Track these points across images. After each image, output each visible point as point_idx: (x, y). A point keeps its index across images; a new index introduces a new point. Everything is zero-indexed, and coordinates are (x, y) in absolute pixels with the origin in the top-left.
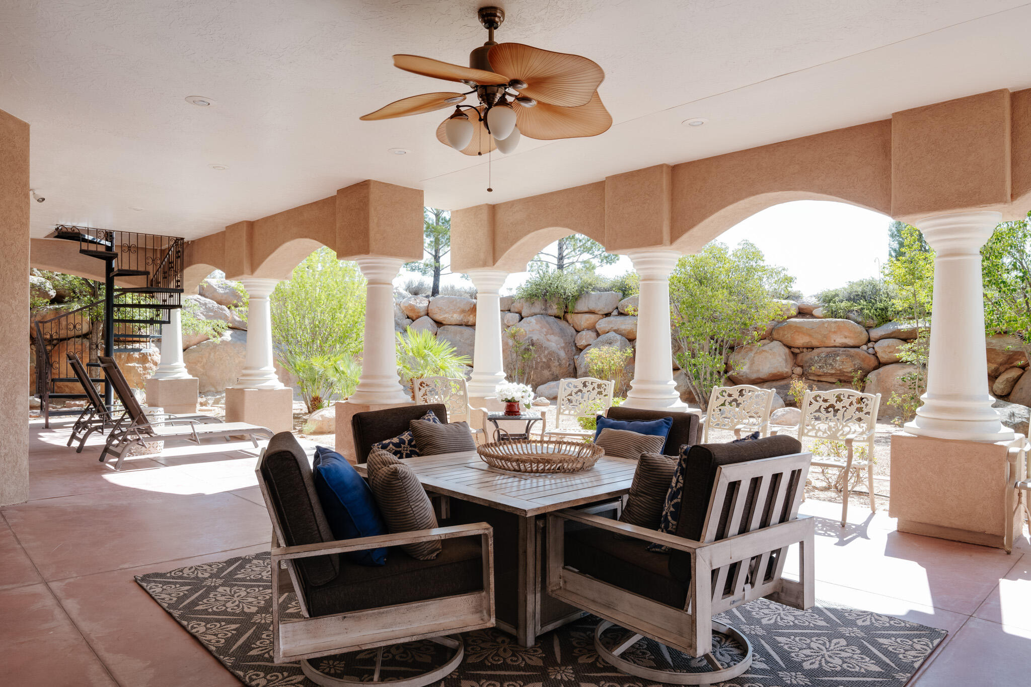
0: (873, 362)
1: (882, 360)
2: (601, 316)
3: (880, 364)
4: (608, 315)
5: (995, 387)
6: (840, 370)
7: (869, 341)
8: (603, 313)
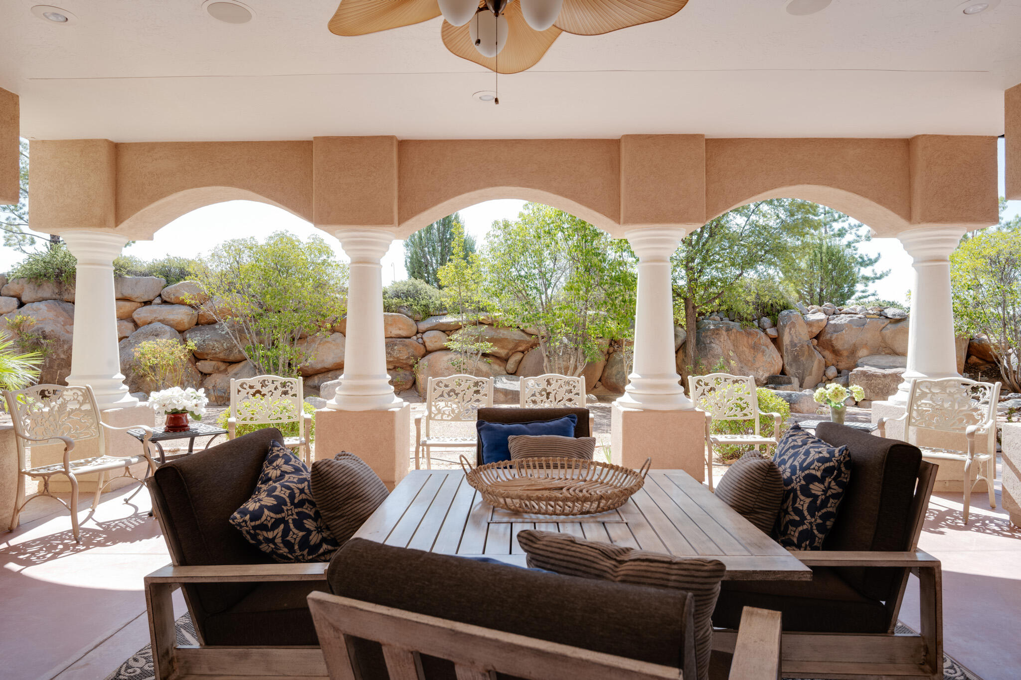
0: (423, 351)
1: (429, 348)
2: (139, 304)
3: (428, 352)
4: (148, 303)
5: (508, 367)
6: (398, 358)
7: (418, 333)
8: (142, 301)
